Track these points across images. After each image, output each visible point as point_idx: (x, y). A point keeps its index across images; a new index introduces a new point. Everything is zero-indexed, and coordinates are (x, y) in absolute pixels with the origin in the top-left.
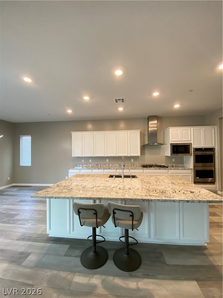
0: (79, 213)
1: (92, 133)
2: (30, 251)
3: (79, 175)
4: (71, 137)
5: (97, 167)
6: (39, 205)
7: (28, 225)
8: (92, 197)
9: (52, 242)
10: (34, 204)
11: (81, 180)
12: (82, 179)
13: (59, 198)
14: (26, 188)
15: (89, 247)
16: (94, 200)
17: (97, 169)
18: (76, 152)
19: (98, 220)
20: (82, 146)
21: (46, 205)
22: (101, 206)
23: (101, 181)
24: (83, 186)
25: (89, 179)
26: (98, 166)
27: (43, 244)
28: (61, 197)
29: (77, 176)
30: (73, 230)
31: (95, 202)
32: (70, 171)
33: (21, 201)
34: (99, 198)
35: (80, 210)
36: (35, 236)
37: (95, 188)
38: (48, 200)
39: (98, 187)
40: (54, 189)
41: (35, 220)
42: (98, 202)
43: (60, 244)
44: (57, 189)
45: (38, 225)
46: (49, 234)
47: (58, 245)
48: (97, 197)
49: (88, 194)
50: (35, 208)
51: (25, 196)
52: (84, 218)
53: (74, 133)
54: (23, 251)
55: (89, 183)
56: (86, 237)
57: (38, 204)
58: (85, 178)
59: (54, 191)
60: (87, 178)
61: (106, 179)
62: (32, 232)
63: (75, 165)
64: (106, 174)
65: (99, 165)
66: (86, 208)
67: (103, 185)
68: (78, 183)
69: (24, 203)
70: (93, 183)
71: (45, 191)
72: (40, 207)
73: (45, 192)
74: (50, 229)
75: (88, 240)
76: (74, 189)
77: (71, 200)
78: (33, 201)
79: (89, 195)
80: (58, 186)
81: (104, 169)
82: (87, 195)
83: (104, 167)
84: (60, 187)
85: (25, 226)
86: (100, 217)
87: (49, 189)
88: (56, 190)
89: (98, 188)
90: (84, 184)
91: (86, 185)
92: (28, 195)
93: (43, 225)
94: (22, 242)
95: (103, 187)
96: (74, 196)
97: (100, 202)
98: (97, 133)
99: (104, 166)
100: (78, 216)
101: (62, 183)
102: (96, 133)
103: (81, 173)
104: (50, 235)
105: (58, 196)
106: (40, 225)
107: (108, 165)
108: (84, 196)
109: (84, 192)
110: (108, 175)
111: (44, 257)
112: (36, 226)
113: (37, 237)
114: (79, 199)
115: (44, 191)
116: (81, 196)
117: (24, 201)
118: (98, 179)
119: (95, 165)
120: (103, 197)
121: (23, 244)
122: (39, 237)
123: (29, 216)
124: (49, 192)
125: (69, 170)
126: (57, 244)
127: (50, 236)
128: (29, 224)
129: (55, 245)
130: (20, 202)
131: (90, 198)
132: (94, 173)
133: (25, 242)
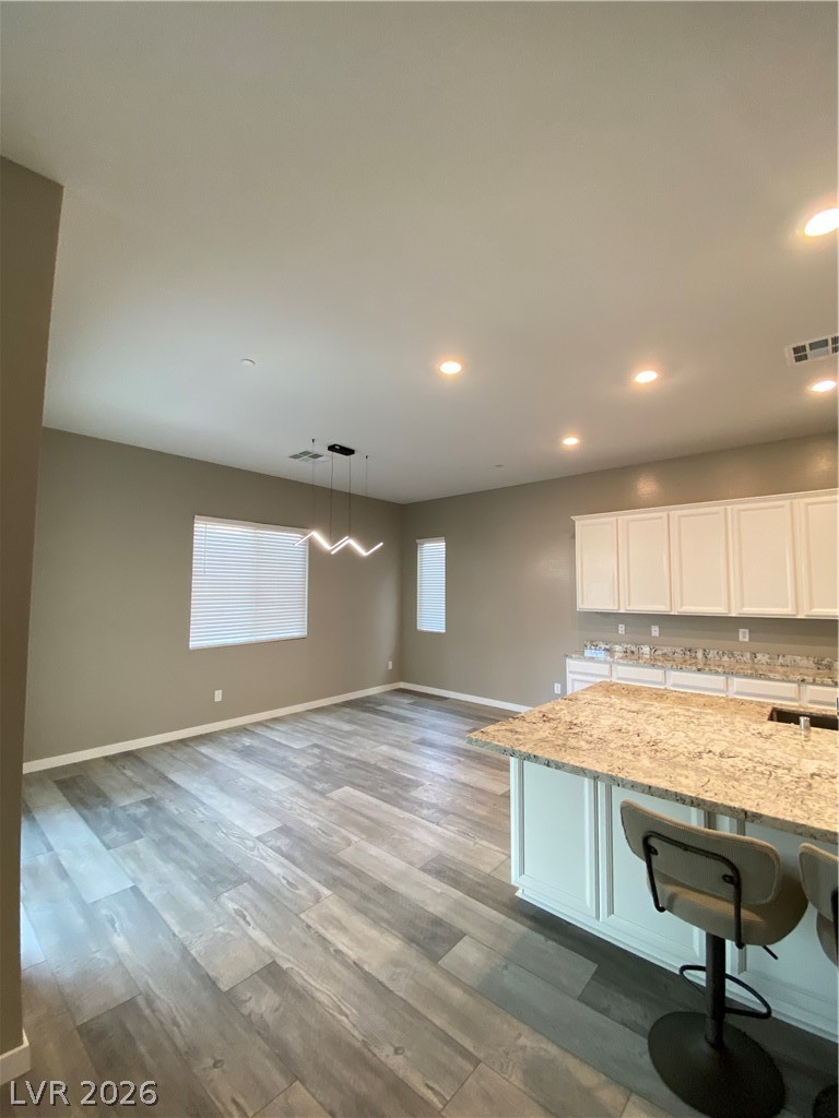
0: (648, 852)
1: (664, 514)
2: (460, 923)
3: (614, 687)
4: (574, 537)
5: (689, 660)
6: (476, 768)
7: (447, 829)
8: (707, 797)
9: (529, 923)
10: (460, 761)
11: (629, 711)
12: (634, 707)
13: (559, 766)
14: (430, 701)
15: (681, 1009)
16: (711, 812)
17: (690, 671)
18: (595, 594)
19: (745, 914)
20: (616, 567)
21: (509, 778)
22: (765, 856)
23: (731, 731)
24: (647, 738)
25: (665, 713)
26: (696, 658)
27: (503, 917)
28: (568, 765)
29: (608, 689)
30: (611, 911)
31: (710, 821)
32: (572, 664)
33: (423, 742)
34: (746, 813)
35: (651, 840)
36: (471, 876)
37: (706, 761)
38: (513, 762)
39: (721, 755)
40: (535, 726)
41: (469, 820)
42: (726, 828)
43: (561, 944)
44: (545, 731)
45: (478, 840)
46: (516, 889)
47: (550, 942)
48: (737, 805)
49: (683, 780)
50: (463, 778)
51: (433, 727)
52: (668, 880)
53: (582, 522)
54: (439, 915)
55: (673, 731)
56: (673, 965)
57: (472, 764)
58: (645, 705)
59: (536, 736)
60: (656, 708)
61: (754, 726)
62: (460, 857)
63: (588, 644)
64: (751, 702)
65: (700, 655)
66: (681, 841)
67: (746, 752)
68: (620, 722)
69: (429, 751)
70: (692, 734)
71: (508, 728)
72: (479, 777)
73: (509, 734)
74: (522, 871)
75: (679, 979)
76: (612, 745)
77: (601, 787)
78: (456, 751)
79: (688, 785)
80: (545, 718)
81: (730, 673)
82: (680, 784)
83: (726, 665)
84: (553, 724)
85: (440, 830)
86: (758, 902)
87: (516, 725)
88: (542, 734)
89: (726, 763)
90: (651, 730)
91: (661, 737)
92: (440, 729)
93: (492, 846)
94: (437, 882)
95: (750, 765)
96: (620, 775)
97: (742, 831)
98: (686, 512)
99: (726, 658)
100: (644, 864)
101: (557, 708)
102: (678, 512)
103: (614, 680)
104: (520, 891)
105: (554, 757)
106: (484, 843)
107: (748, 655)
108: (663, 784)
109: (660, 766)
110: (761, 705)
111: (506, 967)
112: (472, 843)
113: (480, 885)
114: (643, 792)
115: (503, 728)
116: (653, 782)
117: (431, 745)
118: (711, 716)
119: (678, 650)
120: (764, 812)
121: (439, 891)
122: (485, 887)
123: (449, 799)
124: (521, 737)
125: (568, 661)
126: (548, 937)
127: (519, 894)
128: (452, 828)
129: (542, 938)
130: (421, 744)
131: (695, 802)
132: (674, 685)
133: (446, 886)
